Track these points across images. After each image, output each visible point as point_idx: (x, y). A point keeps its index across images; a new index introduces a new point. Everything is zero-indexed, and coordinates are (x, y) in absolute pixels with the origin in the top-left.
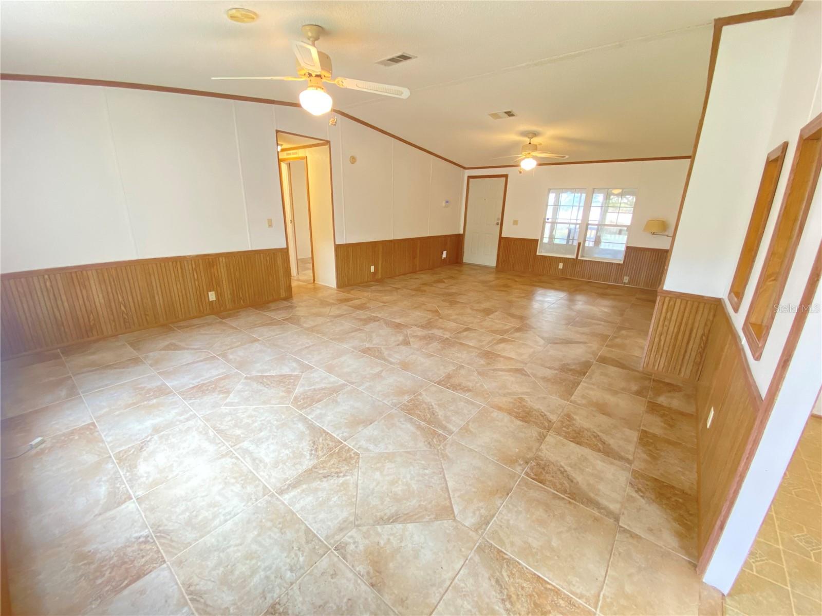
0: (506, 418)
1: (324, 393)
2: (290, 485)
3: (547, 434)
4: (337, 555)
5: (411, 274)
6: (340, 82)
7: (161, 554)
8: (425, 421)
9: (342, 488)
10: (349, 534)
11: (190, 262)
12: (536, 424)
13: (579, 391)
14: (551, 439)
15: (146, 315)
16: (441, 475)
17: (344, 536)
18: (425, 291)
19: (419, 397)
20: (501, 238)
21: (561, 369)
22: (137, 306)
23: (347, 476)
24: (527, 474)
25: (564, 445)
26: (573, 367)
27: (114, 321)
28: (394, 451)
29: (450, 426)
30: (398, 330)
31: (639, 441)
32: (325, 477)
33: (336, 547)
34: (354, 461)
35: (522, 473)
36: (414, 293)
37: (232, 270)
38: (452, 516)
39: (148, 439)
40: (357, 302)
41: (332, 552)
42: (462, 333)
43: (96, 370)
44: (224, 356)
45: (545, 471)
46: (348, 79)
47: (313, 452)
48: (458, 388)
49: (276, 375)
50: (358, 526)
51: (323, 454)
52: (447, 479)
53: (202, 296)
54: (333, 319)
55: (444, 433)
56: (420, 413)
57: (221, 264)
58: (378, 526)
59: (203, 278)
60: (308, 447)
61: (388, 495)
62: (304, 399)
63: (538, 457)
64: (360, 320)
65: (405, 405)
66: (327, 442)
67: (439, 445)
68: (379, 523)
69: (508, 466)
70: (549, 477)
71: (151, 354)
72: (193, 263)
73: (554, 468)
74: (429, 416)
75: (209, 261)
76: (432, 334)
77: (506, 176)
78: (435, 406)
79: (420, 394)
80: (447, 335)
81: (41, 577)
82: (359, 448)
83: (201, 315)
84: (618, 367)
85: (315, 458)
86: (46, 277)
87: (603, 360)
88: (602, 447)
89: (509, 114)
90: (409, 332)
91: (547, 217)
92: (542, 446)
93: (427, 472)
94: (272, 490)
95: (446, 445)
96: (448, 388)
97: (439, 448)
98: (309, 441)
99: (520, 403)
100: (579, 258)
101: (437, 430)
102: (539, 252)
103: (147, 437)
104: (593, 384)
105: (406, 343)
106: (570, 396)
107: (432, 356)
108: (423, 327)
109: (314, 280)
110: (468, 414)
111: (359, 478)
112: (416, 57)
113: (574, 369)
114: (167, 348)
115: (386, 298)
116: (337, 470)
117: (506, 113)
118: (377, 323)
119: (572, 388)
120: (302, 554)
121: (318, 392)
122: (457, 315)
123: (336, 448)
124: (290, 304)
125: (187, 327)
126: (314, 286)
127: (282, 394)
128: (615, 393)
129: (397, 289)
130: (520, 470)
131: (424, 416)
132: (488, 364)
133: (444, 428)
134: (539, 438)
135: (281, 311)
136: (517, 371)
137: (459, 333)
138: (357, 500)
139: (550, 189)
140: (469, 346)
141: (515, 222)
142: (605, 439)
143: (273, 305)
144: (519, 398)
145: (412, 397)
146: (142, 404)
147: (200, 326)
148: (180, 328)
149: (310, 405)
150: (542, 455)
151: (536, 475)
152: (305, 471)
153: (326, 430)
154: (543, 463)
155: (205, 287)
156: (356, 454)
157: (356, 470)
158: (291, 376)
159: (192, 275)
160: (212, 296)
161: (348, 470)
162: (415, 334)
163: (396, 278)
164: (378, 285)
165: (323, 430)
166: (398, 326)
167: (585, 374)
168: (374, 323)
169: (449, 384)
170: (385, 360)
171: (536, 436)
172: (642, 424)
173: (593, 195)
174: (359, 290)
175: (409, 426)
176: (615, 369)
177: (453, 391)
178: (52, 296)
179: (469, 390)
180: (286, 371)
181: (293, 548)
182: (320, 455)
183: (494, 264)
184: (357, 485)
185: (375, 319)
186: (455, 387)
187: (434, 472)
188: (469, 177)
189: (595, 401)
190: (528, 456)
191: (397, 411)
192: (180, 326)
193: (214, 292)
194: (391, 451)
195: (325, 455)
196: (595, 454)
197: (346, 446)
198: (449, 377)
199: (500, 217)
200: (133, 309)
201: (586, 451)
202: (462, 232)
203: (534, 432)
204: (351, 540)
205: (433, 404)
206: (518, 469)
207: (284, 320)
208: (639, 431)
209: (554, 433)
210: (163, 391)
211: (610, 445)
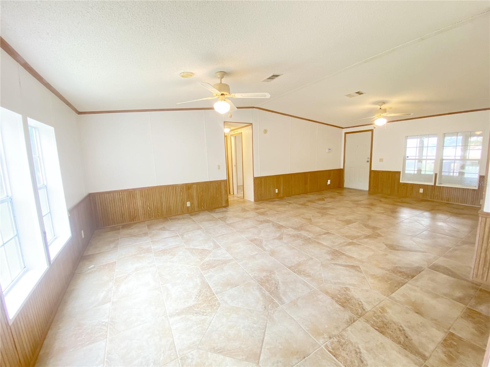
0: (328, 300)
1: (219, 263)
2: (177, 313)
3: (357, 320)
4: (180, 363)
5: (304, 194)
6: (233, 96)
7: (107, 333)
8: (269, 291)
9: (201, 323)
10: (192, 352)
11: (179, 187)
12: (351, 310)
13: (402, 290)
14: (360, 324)
15: (158, 212)
16: (263, 331)
17: (189, 353)
18: (308, 205)
19: (272, 275)
20: (371, 171)
21: (392, 270)
22: (155, 207)
23: (208, 316)
24: (326, 347)
25: (368, 331)
26: (404, 270)
27: (145, 214)
28: (241, 307)
29: (284, 299)
30: (279, 229)
31: (442, 341)
32: (196, 313)
33: (181, 358)
34: (216, 307)
35: (322, 344)
36: (299, 206)
37: (199, 191)
38: (257, 362)
39: (131, 274)
40: (262, 210)
41: (178, 360)
42: (322, 236)
43: (130, 237)
44: (182, 235)
45: (343, 349)
46: (237, 94)
47: (197, 297)
48: (302, 273)
49: (200, 249)
50: (199, 349)
51: (202, 299)
52: (266, 334)
53: (184, 204)
54: (243, 220)
55: (278, 302)
56: (268, 285)
57: (194, 188)
58: (209, 353)
59: (185, 195)
60: (196, 293)
61: (225, 334)
62: (207, 265)
63: (341, 336)
64: (259, 221)
65: (261, 279)
66: (207, 292)
67: (271, 310)
68: (211, 351)
69: (314, 336)
70: (344, 354)
71: (153, 231)
72: (181, 188)
73: (351, 348)
74: (273, 289)
75: (188, 187)
76: (300, 234)
77: (372, 131)
78: (280, 283)
79: (274, 273)
80: (310, 236)
81: (61, 330)
82: (222, 300)
83: (183, 213)
84: (449, 275)
85: (197, 301)
86: (121, 193)
87: (436, 268)
88: (403, 340)
89: (359, 93)
90: (285, 231)
91: (407, 156)
92: (348, 328)
93: (255, 326)
94: (168, 313)
95: (276, 310)
96: (295, 272)
97: (270, 312)
98: (198, 290)
99: (345, 291)
100: (437, 185)
101: (274, 300)
102: (402, 181)
103: (131, 272)
104: (418, 286)
105: (280, 238)
106: (390, 293)
107: (294, 248)
108: (295, 229)
109: (244, 197)
110: (301, 293)
111: (214, 319)
112: (283, 74)
113: (404, 272)
114: (161, 229)
115: (280, 209)
116: (204, 311)
117: (357, 93)
118: (268, 224)
119: (396, 287)
120: (163, 356)
121: (216, 262)
122: (324, 222)
123: (210, 297)
124: (226, 210)
125: (174, 219)
126: (243, 200)
127: (198, 260)
128: (436, 296)
129: (290, 203)
130: (323, 342)
131: (270, 288)
132: (333, 259)
133: (280, 299)
134: (349, 321)
135: (220, 213)
136: (353, 267)
137: (320, 235)
138: (206, 332)
139: (407, 136)
140: (323, 245)
141: (381, 160)
142: (410, 334)
143: (217, 210)
144: (345, 288)
145: (268, 274)
146: (138, 256)
147: (179, 219)
148: (171, 219)
149: (208, 269)
150: (346, 335)
151: (333, 349)
152: (188, 307)
153: (210, 285)
154: (343, 341)
155: (185, 200)
156: (219, 304)
157: (214, 313)
158: (207, 250)
159: (180, 194)
160: (188, 204)
161: (210, 312)
162: (289, 233)
163: (293, 196)
164: (279, 200)
165: (208, 285)
166: (280, 227)
167: (413, 277)
168: (266, 224)
169: (297, 270)
170: (262, 247)
171: (347, 319)
172: (452, 327)
173: (444, 139)
174: (266, 203)
175: (258, 293)
176: (445, 276)
177: (298, 274)
178: (122, 202)
179: (309, 276)
180: (206, 247)
181: (161, 350)
182: (200, 300)
183: (367, 188)
184: (210, 323)
185: (267, 221)
186: (299, 272)
187: (259, 328)
188: (346, 133)
189: (413, 301)
190: (333, 333)
191: (254, 282)
192: (172, 219)
193: (189, 202)
194: (239, 306)
195: (202, 300)
196: (394, 345)
197: (216, 297)
198: (299, 264)
199: (370, 157)
200: (153, 209)
201: (387, 341)
202: (342, 168)
203: (347, 315)
204: (191, 356)
205: (280, 281)
206: (321, 341)
207: (219, 218)
208: (446, 333)
209: (363, 320)
210: (148, 251)
211: (411, 340)
